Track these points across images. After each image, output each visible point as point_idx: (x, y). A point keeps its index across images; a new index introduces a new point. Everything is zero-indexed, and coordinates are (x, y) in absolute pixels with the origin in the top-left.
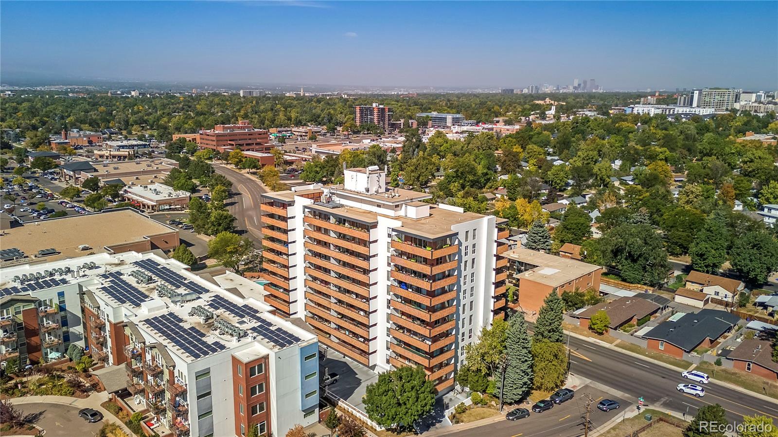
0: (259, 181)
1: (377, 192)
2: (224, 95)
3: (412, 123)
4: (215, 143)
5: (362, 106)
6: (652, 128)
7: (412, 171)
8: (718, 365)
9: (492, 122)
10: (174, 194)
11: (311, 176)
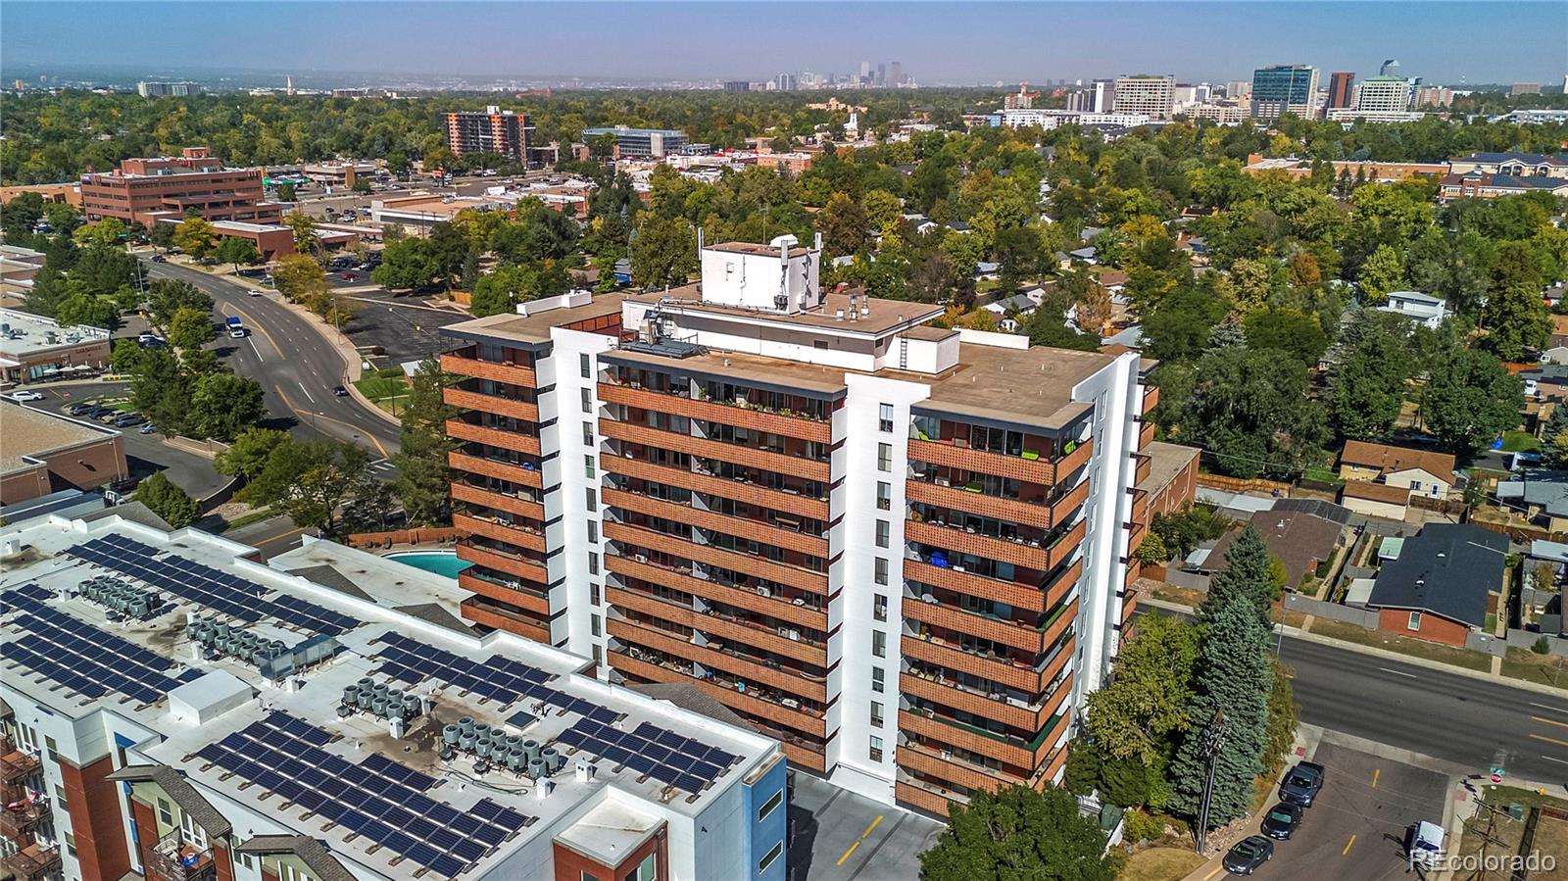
0: (274, 295)
1: (803, 306)
2: (99, 95)
3: (578, 150)
4: (127, 204)
5: (462, 113)
6: (1072, 152)
7: (653, 255)
8: (1542, 653)
9: (742, 148)
10: (65, 336)
11: (403, 273)
